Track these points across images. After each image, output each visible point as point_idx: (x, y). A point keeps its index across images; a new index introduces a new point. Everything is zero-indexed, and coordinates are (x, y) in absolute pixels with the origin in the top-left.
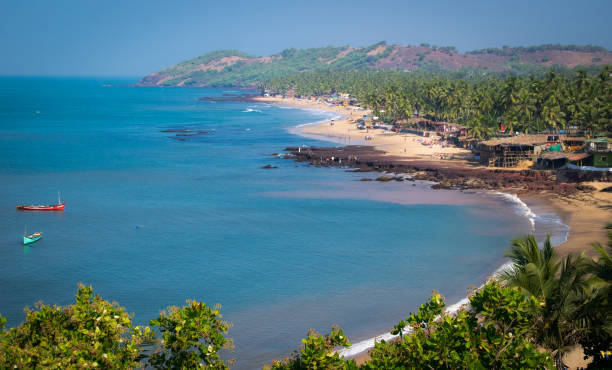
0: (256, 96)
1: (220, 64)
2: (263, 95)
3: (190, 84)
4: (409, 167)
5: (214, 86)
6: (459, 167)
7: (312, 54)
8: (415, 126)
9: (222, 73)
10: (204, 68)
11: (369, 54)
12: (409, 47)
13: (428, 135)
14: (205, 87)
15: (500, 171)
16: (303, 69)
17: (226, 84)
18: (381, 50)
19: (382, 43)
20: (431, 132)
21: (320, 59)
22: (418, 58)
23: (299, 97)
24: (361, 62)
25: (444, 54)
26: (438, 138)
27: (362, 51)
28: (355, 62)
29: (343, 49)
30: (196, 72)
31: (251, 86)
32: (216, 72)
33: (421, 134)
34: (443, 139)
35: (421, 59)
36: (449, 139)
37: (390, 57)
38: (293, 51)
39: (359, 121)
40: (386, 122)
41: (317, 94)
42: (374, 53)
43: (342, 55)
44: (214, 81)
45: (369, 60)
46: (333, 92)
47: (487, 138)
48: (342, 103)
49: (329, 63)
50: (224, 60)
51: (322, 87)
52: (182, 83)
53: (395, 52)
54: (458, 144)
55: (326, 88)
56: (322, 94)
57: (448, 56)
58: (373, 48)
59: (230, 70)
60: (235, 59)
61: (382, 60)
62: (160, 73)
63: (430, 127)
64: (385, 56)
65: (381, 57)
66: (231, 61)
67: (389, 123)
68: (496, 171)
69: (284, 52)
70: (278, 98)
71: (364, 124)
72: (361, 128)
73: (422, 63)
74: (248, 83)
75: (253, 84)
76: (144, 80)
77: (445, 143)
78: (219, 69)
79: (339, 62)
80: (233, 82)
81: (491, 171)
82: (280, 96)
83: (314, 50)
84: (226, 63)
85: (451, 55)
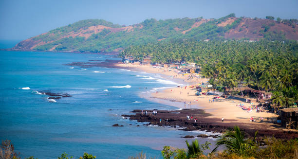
0: (117, 62)
1: (87, 33)
2: (123, 61)
3: (61, 49)
4: (225, 127)
5: (82, 52)
6: (263, 128)
7: (169, 24)
8: (240, 94)
9: (89, 40)
10: (73, 35)
11: (219, 25)
12: (255, 19)
13: (249, 101)
14: (75, 52)
15: (292, 132)
16: (161, 37)
17: (93, 49)
18: (230, 22)
19: (232, 16)
20: (252, 99)
21: (177, 29)
22: (264, 29)
23: (154, 64)
24: (212, 33)
25: (287, 26)
26: (257, 104)
27: (213, 23)
28: (206, 32)
29: (197, 20)
30: (66, 39)
31: (114, 53)
32: (84, 39)
33: (244, 100)
34: (261, 105)
35: (266, 31)
36: (265, 105)
37: (238, 28)
38: (153, 21)
39: (198, 88)
40: (218, 89)
41: (169, 62)
42: (224, 24)
43: (196, 26)
44: (82, 47)
45: (219, 31)
46: (183, 60)
47: (288, 105)
48: (189, 71)
49: (184, 32)
50: (91, 28)
51: (174, 56)
52: (54, 48)
53: (243, 23)
54: (271, 110)
55: (177, 57)
56: (174, 61)
57: (290, 28)
58: (223, 20)
59: (96, 37)
60: (101, 27)
61: (231, 31)
62: (34, 39)
63: (252, 95)
64: (234, 27)
65: (230, 28)
66: (96, 30)
67: (220, 91)
68: (289, 132)
69: (145, 22)
70: (136, 65)
71: (200, 91)
72: (198, 95)
73: (267, 33)
74: (112, 49)
75: (116, 50)
76: (20, 45)
77: (261, 108)
78: (87, 36)
79: (193, 33)
80: (99, 48)
81: (285, 132)
82: (138, 63)
83: (171, 21)
84: (93, 31)
85: (293, 27)
